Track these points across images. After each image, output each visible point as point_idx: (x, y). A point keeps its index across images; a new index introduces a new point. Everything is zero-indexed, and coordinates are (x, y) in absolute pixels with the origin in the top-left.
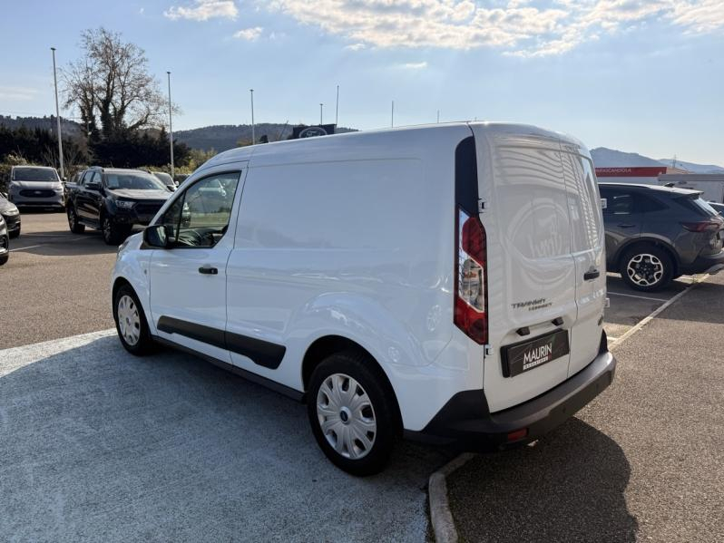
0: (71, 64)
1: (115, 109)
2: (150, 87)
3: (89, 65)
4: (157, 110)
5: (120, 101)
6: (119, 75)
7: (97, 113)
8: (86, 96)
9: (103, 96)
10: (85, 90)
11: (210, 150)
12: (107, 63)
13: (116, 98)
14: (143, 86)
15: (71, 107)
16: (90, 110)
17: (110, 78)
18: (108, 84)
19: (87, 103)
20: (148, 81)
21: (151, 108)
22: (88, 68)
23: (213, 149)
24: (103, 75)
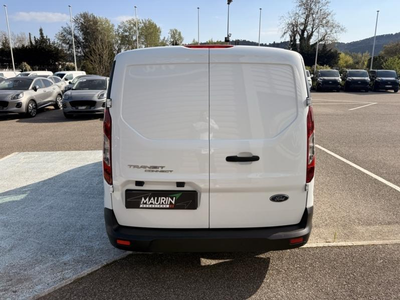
0: (289, 13)
1: (308, 34)
2: (329, 18)
3: (297, 12)
4: (331, 31)
5: (311, 29)
6: (312, 14)
7: (298, 37)
8: (293, 29)
9: (302, 28)
10: (293, 26)
11: (365, 52)
12: (307, 9)
13: (309, 28)
14: (325, 18)
15: (285, 36)
16: (295, 36)
17: (308, 16)
18: (306, 20)
19: (294, 33)
20: (328, 15)
21: (328, 31)
22: (296, 13)
23: (367, 51)
24: (304, 16)
